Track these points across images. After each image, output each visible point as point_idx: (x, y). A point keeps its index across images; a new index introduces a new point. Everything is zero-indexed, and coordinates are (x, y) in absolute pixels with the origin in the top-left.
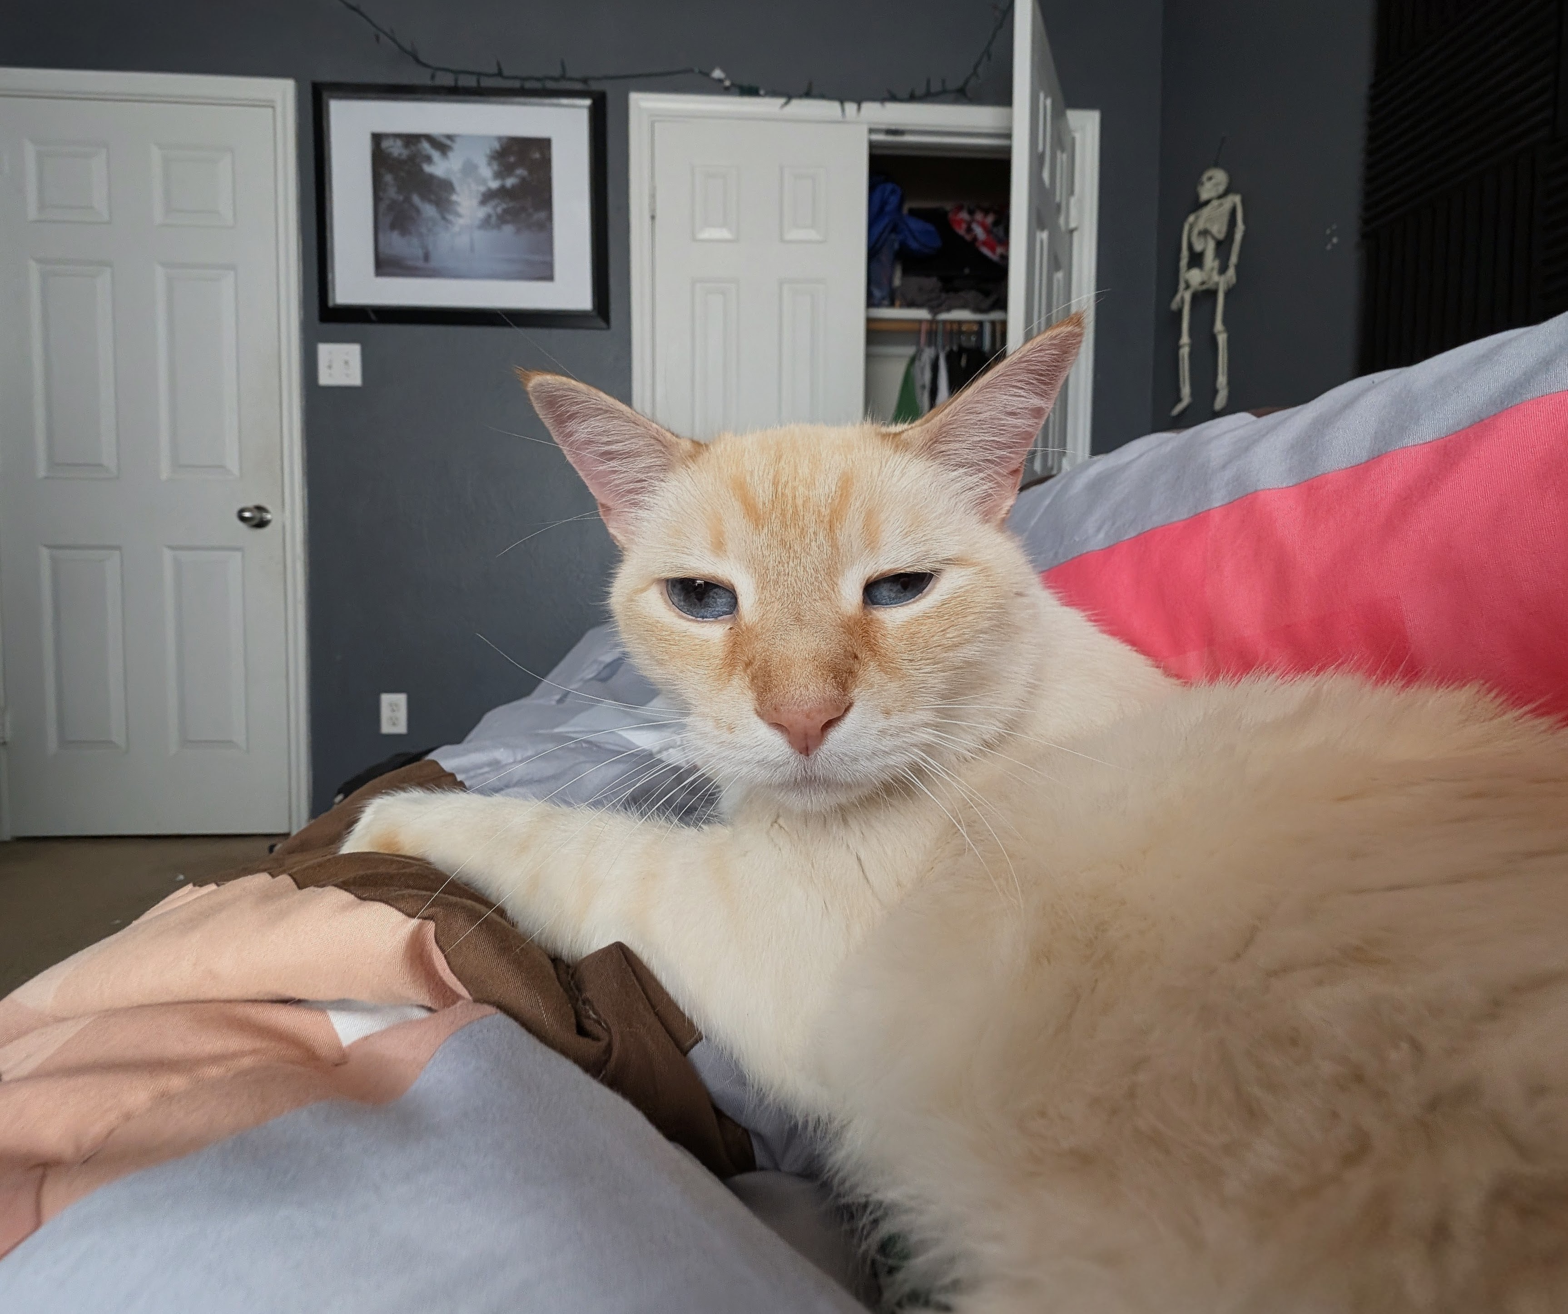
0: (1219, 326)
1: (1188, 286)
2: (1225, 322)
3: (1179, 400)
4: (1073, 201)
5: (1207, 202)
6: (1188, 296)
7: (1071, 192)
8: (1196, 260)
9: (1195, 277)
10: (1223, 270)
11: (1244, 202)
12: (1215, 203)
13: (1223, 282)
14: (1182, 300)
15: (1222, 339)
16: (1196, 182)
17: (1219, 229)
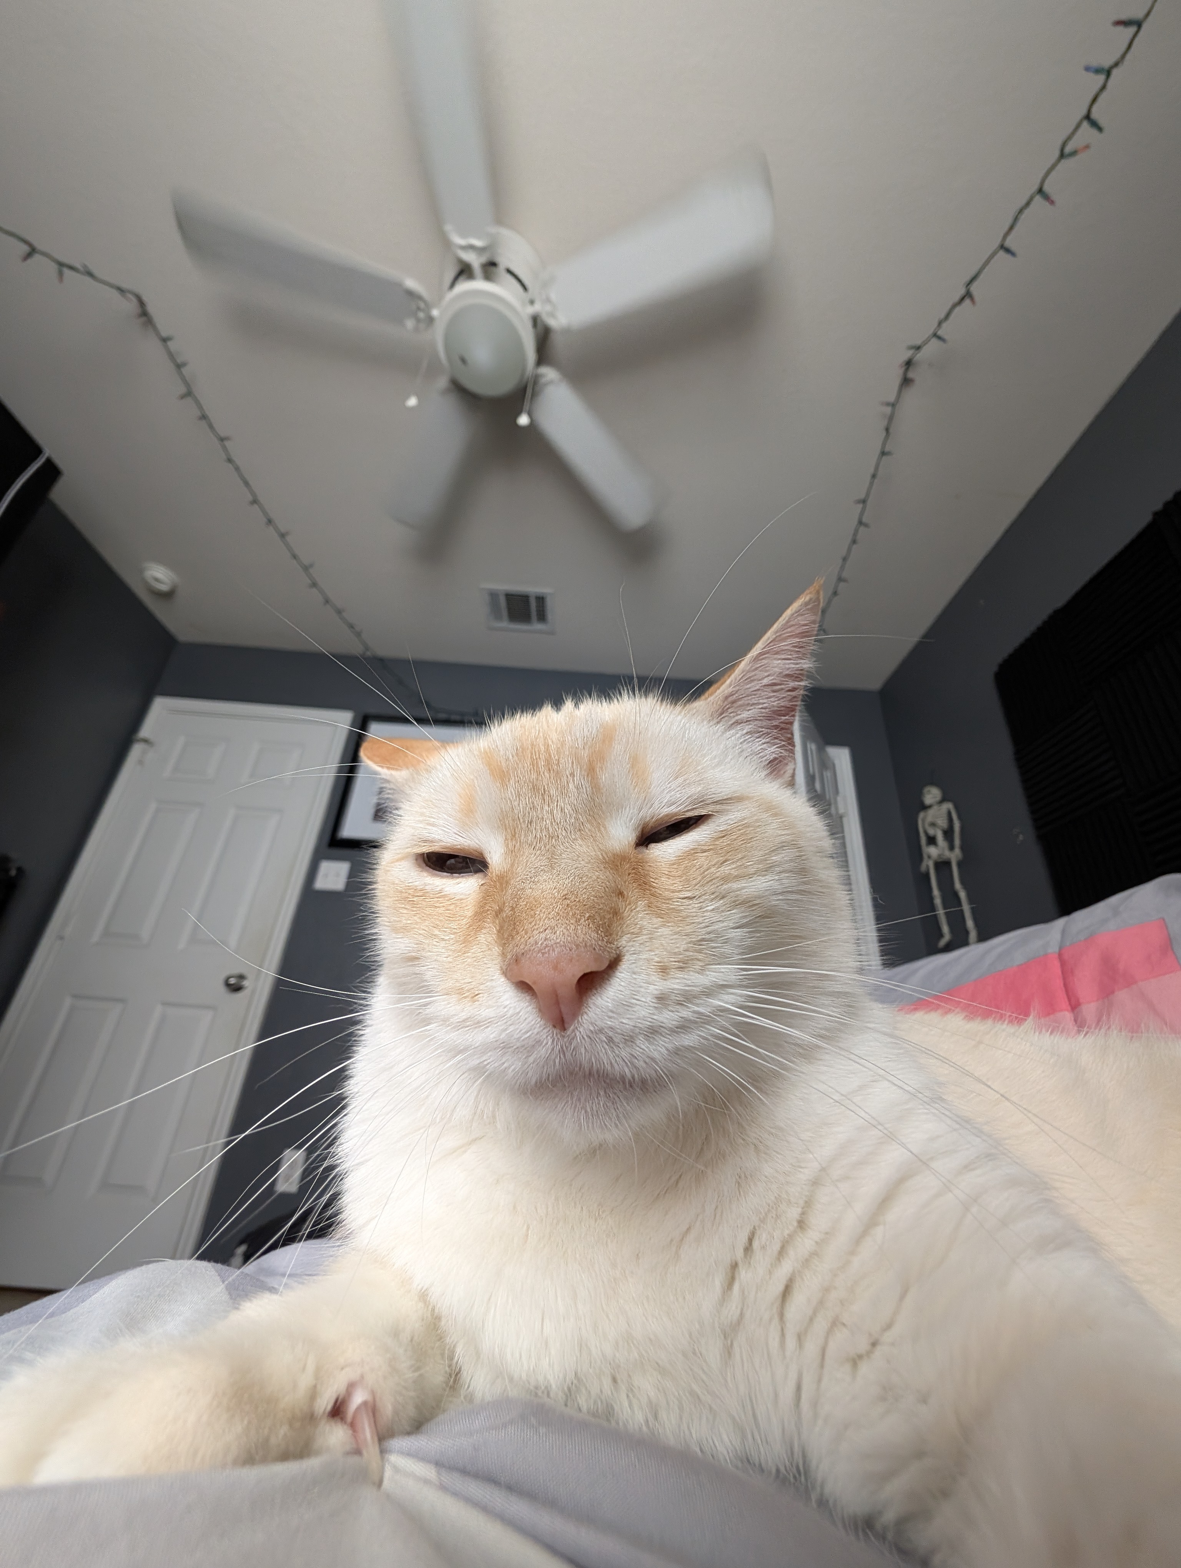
0: (958, 885)
1: (929, 857)
2: (963, 882)
3: (941, 935)
4: (839, 799)
5: (930, 807)
6: (931, 864)
7: (837, 792)
8: (932, 841)
9: (933, 851)
10: (952, 848)
11: (956, 807)
12: (935, 807)
13: (955, 856)
14: (928, 867)
15: (963, 895)
16: (920, 795)
17: (943, 823)
